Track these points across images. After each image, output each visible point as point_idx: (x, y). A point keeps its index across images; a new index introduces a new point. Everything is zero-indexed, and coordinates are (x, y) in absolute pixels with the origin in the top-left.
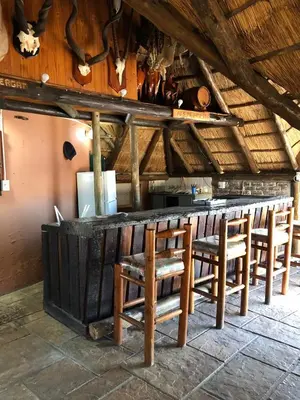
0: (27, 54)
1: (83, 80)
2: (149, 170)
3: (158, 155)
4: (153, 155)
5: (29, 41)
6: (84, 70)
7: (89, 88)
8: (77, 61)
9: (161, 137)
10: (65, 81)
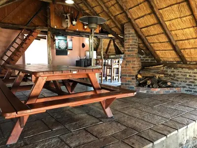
0: (74, 25)
1: (85, 29)
2: (109, 52)
3: (112, 47)
4: (110, 47)
5: (74, 23)
6: (86, 27)
7: (86, 31)
8: (84, 25)
9: (112, 42)
10: (81, 30)
